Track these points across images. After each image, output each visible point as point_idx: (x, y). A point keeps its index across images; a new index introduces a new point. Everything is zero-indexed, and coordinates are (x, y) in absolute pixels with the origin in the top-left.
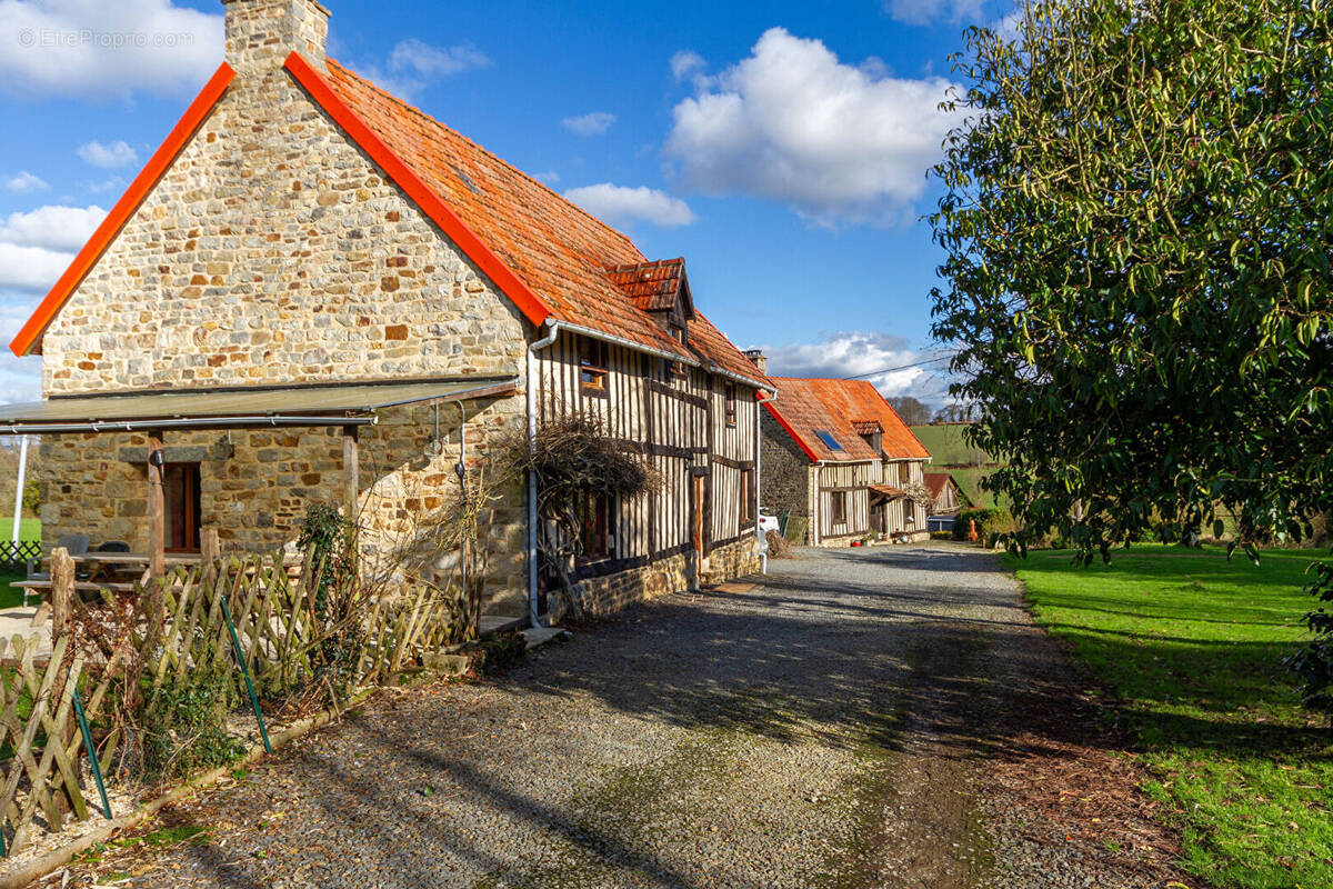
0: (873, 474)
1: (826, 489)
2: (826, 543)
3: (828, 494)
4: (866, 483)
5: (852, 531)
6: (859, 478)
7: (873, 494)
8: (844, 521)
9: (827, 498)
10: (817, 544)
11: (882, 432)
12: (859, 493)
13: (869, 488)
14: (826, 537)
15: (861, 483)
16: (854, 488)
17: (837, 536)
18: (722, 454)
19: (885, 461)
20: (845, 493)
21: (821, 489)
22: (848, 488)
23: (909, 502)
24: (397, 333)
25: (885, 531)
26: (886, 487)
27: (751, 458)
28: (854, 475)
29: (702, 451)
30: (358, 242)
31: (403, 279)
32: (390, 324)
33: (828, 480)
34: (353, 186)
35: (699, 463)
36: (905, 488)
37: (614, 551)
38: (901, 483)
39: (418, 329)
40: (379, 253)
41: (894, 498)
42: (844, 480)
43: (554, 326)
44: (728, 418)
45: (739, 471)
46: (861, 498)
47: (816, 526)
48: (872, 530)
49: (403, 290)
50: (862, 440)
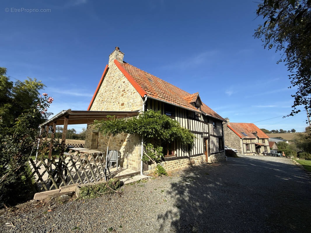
0: (256, 141)
1: (245, 144)
2: (245, 154)
3: (245, 145)
5: (251, 152)
7: (256, 145)
8: (250, 150)
10: (243, 154)
11: (257, 133)
12: (252, 145)
13: (255, 144)
14: (245, 153)
15: (253, 143)
16: (251, 144)
17: (248, 153)
18: (213, 134)
19: (258, 139)
20: (249, 144)
21: (243, 143)
23: (265, 147)
24: (123, 104)
25: (260, 153)
26: (259, 144)
27: (222, 136)
28: (251, 141)
29: (206, 133)
30: (119, 88)
31: (124, 94)
32: (122, 103)
33: (245, 141)
34: (120, 79)
35: (206, 136)
36: (264, 144)
37: (176, 154)
38: (263, 143)
39: (126, 103)
40: (122, 90)
41: (262, 146)
42: (248, 142)
43: (146, 97)
44: (214, 127)
45: (218, 138)
46: (253, 146)
47: (243, 151)
48: (257, 152)
49: (124, 96)
50: (252, 134)
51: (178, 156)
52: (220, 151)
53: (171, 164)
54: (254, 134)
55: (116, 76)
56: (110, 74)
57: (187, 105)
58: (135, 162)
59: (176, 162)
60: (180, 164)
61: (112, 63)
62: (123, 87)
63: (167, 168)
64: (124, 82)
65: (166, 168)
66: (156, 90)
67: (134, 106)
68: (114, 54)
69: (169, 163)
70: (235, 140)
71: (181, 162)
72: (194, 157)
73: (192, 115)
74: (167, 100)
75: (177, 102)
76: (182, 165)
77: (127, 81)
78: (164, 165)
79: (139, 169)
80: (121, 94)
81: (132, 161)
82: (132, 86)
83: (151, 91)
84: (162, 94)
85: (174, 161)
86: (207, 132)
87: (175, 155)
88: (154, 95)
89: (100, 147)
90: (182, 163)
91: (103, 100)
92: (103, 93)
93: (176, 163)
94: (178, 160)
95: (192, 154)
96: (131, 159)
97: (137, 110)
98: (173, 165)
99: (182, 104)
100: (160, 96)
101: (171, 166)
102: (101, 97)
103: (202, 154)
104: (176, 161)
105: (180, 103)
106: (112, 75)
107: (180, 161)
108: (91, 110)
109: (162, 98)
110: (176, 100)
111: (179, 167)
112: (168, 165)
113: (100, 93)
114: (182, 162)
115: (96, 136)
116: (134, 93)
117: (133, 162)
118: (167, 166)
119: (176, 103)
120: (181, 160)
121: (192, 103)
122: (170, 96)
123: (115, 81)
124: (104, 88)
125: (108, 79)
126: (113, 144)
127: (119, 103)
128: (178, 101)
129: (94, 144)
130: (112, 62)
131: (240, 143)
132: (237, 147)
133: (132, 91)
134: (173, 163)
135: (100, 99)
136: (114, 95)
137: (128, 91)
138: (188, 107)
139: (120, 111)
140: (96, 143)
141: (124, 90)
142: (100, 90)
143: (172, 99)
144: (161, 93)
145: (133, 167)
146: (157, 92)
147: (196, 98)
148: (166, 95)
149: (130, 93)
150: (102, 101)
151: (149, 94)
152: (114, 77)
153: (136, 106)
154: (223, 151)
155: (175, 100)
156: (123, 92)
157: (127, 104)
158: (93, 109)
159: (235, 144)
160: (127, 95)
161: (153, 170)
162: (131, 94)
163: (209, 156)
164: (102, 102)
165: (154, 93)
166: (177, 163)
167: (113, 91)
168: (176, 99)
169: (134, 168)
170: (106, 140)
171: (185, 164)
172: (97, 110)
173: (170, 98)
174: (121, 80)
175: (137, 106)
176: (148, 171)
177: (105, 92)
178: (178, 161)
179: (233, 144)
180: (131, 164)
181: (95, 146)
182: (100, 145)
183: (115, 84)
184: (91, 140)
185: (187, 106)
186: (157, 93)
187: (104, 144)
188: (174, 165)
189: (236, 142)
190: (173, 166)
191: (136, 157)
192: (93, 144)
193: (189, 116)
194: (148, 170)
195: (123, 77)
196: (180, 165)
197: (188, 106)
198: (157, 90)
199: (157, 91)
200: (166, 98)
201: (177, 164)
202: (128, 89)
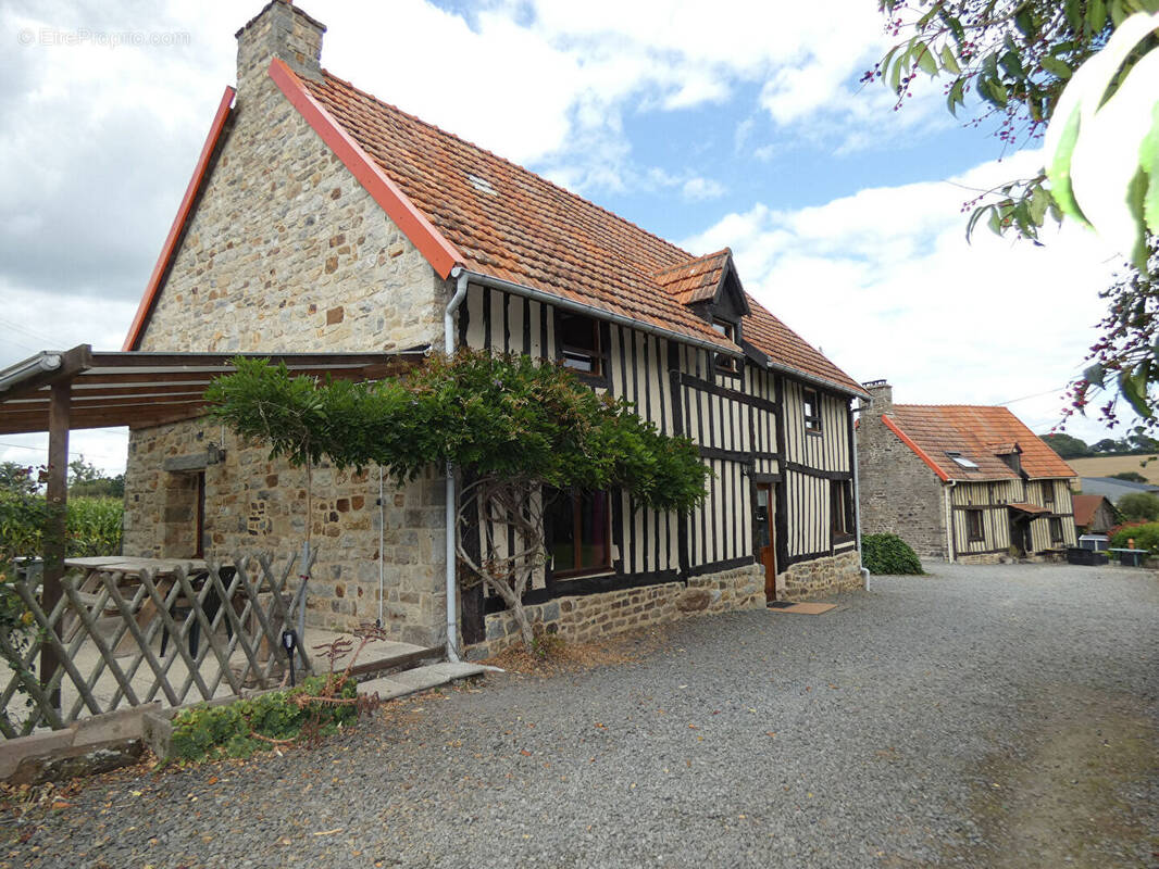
0: (1014, 494)
1: (960, 508)
2: (960, 558)
3: (962, 513)
4: (1005, 501)
5: (991, 548)
6: (996, 497)
7: (1014, 513)
8: (983, 539)
9: (960, 516)
10: (952, 561)
11: (1020, 451)
12: (997, 512)
13: (1009, 507)
14: (962, 554)
15: (999, 501)
16: (991, 507)
17: (975, 553)
18: (800, 462)
19: (1025, 480)
20: (981, 511)
21: (954, 507)
22: (986, 507)
23: (1056, 520)
24: (336, 316)
25: (1030, 549)
26: (1028, 506)
27: (847, 470)
28: (991, 493)
29: (769, 457)
30: (311, 228)
31: (341, 257)
32: (331, 308)
33: (962, 498)
34: (311, 172)
35: (766, 471)
36: (1050, 507)
37: (619, 564)
38: (1045, 502)
39: (351, 308)
40: (325, 235)
41: (1038, 516)
42: (980, 498)
43: (460, 276)
44: (809, 425)
45: (827, 482)
46: (1001, 516)
47: (950, 542)
48: (1014, 547)
49: (341, 269)
50: (999, 460)
51: (627, 570)
52: (836, 547)
53: (593, 607)
54: (1005, 457)
55: (286, 156)
56: (252, 143)
57: (673, 317)
58: (417, 602)
59: (621, 600)
60: (638, 610)
61: (259, 80)
62: (329, 219)
63: (574, 627)
64: (336, 195)
65: (572, 629)
66: (509, 237)
67: (398, 323)
68: (268, 26)
69: (584, 605)
70: (916, 492)
71: (643, 600)
72: (705, 577)
73: (698, 368)
74: (568, 289)
75: (617, 299)
76: (649, 612)
77: (354, 190)
78: (563, 614)
79: (440, 636)
80: (321, 261)
81: (403, 600)
82: (381, 214)
83: (485, 245)
84: (542, 256)
85: (611, 593)
86: (774, 450)
87: (612, 566)
88: (503, 262)
89: (219, 548)
90: (649, 606)
91: (218, 291)
92: (212, 255)
93: (618, 605)
94: (629, 590)
95: (699, 562)
96: (395, 592)
97: (417, 342)
98: (602, 614)
99: (647, 309)
100: (533, 272)
101: (593, 618)
102: (200, 273)
103: (746, 561)
104: (618, 596)
105: (637, 306)
106: (262, 150)
107: (639, 596)
108: (144, 350)
109: (541, 280)
110: (617, 291)
111: (633, 621)
112: (580, 616)
113: (193, 251)
114: (648, 601)
115: (190, 490)
116: (395, 256)
117: (407, 605)
118: (575, 618)
119: (613, 303)
120: (641, 588)
121: (695, 303)
122: (583, 267)
123: (282, 185)
124: (220, 225)
125: (240, 170)
126: (294, 524)
127: (313, 308)
128: (625, 293)
129: (181, 534)
130: (256, 71)
131: (938, 507)
132: (927, 524)
133: (383, 242)
134: (602, 606)
135: (201, 288)
136: (282, 264)
137: (361, 241)
138: (677, 323)
139: (320, 351)
140: (190, 529)
141: (341, 239)
142: (193, 232)
143: (596, 283)
144: (533, 253)
145: (407, 628)
146: (513, 248)
147: (718, 276)
148: (565, 264)
149: (375, 256)
150: (213, 296)
151: (478, 261)
152: (274, 164)
153: (407, 324)
154: (853, 543)
155: (607, 287)
156: (334, 251)
157: (361, 313)
158: (157, 343)
159: (917, 509)
160: (358, 264)
161: (507, 640)
162: (382, 262)
163: (782, 569)
164: (215, 302)
165: (503, 256)
166: (626, 603)
167: (276, 243)
168: (616, 283)
169: (417, 634)
170: (254, 506)
171: (661, 609)
172: (183, 351)
173: (585, 280)
174: (316, 183)
175: (416, 321)
176: (487, 644)
177: (224, 244)
178: (630, 594)
179: (906, 513)
180: (396, 616)
181: (188, 543)
182: (219, 539)
183: (282, 200)
184: (161, 514)
185: (670, 320)
186: (515, 256)
187: (242, 528)
188: (611, 612)
189: (922, 501)
190: (605, 617)
191: (425, 577)
192: (176, 533)
193: (683, 370)
194: (483, 639)
195: (331, 167)
196: (639, 615)
197: (679, 319)
198: (514, 239)
199: (517, 244)
200: (560, 281)
201: (622, 609)
202: (361, 231)
